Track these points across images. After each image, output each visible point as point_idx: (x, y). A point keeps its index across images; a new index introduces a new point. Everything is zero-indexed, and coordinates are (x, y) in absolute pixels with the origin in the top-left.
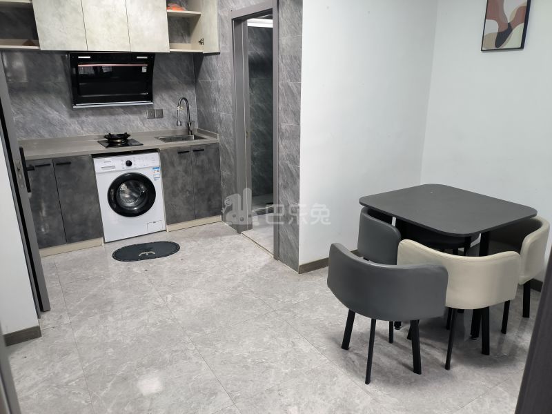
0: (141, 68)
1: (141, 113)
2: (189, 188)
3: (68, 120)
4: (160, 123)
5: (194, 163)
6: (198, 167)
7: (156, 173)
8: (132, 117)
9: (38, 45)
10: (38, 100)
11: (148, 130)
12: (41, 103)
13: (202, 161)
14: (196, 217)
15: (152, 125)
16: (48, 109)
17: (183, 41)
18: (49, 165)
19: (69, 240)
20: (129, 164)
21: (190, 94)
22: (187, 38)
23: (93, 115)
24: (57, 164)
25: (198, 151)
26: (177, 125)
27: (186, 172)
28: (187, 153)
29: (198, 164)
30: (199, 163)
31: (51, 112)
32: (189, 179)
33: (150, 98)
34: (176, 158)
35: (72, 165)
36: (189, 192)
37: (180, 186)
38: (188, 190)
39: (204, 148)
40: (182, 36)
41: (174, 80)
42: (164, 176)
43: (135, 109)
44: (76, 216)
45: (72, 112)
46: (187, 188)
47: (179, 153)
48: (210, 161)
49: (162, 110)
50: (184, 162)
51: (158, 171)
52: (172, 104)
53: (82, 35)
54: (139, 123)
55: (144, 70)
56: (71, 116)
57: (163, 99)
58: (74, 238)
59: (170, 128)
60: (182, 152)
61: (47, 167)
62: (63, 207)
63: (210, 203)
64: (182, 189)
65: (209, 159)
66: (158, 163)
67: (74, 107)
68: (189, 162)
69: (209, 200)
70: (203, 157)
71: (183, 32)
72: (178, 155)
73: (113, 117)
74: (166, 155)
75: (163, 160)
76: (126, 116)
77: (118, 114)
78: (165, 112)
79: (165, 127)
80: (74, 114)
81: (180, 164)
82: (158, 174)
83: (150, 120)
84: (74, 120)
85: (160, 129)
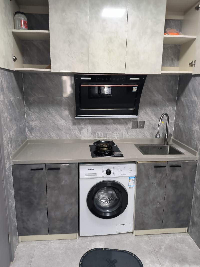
0: (132, 88)
1: (127, 124)
2: (160, 200)
3: (72, 127)
4: (141, 132)
5: (169, 178)
6: (172, 181)
7: (131, 182)
8: (119, 126)
9: (50, 67)
10: (52, 110)
11: (130, 138)
12: (54, 113)
13: (177, 177)
14: (163, 226)
15: (134, 134)
16: (58, 118)
17: (172, 65)
18: (42, 169)
19: (51, 232)
20: (109, 172)
21: (171, 110)
22: (176, 62)
23: (90, 124)
24: (49, 169)
25: (174, 166)
26: (156, 137)
27: (159, 184)
28: (163, 168)
29: (172, 179)
30: (174, 178)
31: (60, 120)
32: (162, 192)
33: (136, 113)
34: (152, 172)
35: (61, 171)
36: (160, 203)
37: (151, 197)
38: (158, 202)
39: (182, 164)
40: (172, 59)
41: (158, 97)
42: (138, 186)
43: (123, 120)
44: (58, 214)
45: (75, 121)
46: (158, 199)
47: (156, 167)
48: (185, 177)
49: (144, 122)
50: (159, 175)
51: (133, 180)
52: (154, 118)
53: (86, 59)
54: (124, 132)
55: (135, 90)
56: (74, 124)
57: (147, 113)
58: (55, 231)
59: (149, 137)
60: (158, 167)
61: (40, 171)
62: (49, 204)
63: (178, 215)
64: (154, 200)
65: (184, 175)
66: (134, 174)
67: (76, 118)
68: (164, 176)
69: (178, 213)
70: (179, 172)
71: (173, 57)
72: (154, 169)
73: (105, 126)
74: (142, 168)
75: (139, 171)
76: (115, 126)
77: (109, 124)
78: (146, 124)
79: (145, 136)
80: (76, 123)
81: (155, 177)
82: (133, 183)
83: (133, 129)
84: (76, 127)
85: (141, 137)
